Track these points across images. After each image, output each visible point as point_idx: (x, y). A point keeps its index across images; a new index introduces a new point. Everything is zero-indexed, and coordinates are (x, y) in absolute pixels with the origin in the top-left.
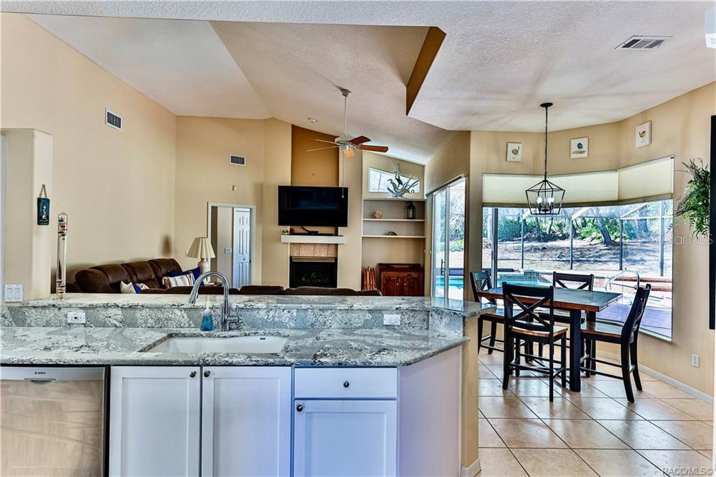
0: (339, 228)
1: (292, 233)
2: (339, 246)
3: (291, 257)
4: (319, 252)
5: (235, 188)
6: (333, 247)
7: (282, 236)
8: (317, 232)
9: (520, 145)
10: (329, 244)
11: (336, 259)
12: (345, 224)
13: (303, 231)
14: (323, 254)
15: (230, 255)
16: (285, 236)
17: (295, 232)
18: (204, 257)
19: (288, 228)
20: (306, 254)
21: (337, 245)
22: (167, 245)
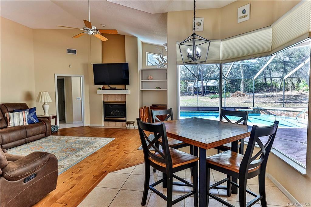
0: (126, 85)
1: (104, 89)
2: (127, 95)
3: (104, 102)
4: (118, 99)
5: (71, 66)
6: (124, 96)
7: (97, 91)
8: (116, 88)
9: (202, 19)
10: (122, 94)
11: (126, 102)
12: (128, 84)
13: (109, 88)
14: (119, 100)
15: (80, 101)
16: (98, 90)
17: (105, 88)
18: (46, 102)
19: (101, 86)
20: (111, 100)
21: (126, 95)
22: (29, 96)
